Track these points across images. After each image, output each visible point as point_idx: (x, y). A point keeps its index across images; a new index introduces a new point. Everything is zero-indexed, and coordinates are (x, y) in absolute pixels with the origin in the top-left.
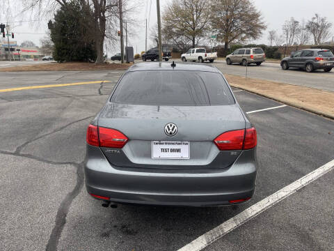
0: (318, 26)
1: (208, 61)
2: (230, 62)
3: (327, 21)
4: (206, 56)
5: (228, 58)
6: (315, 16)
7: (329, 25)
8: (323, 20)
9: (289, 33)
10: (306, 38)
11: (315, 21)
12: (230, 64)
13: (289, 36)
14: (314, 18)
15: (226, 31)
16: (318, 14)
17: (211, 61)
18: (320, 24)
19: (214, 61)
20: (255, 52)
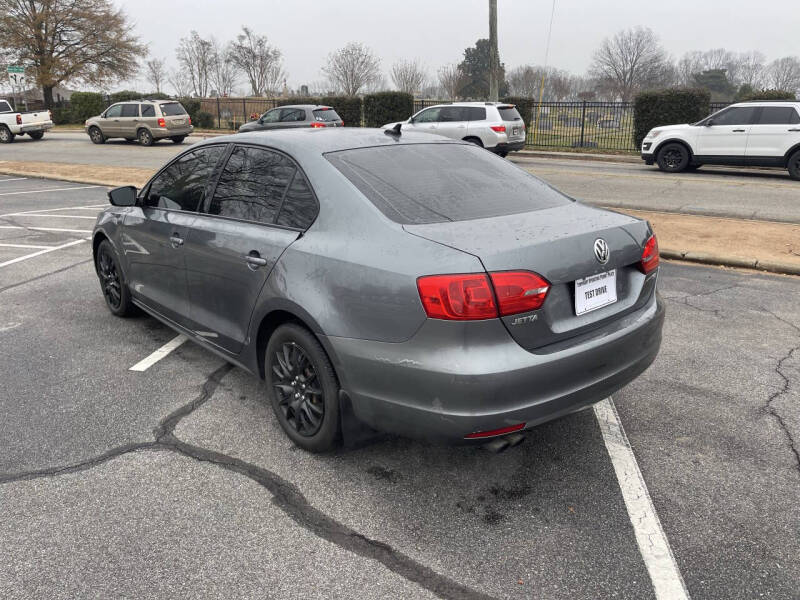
0: (254, 57)
1: (26, 136)
2: (101, 137)
3: (271, 45)
4: (19, 121)
5: (93, 128)
6: (244, 34)
7: (276, 55)
8: (261, 43)
9: (195, 67)
10: (227, 80)
11: (246, 43)
12: (103, 141)
13: (197, 76)
14: (242, 38)
15: (40, 53)
16: (250, 28)
17: (36, 135)
18: (257, 51)
19: (46, 135)
20: (166, 110)
